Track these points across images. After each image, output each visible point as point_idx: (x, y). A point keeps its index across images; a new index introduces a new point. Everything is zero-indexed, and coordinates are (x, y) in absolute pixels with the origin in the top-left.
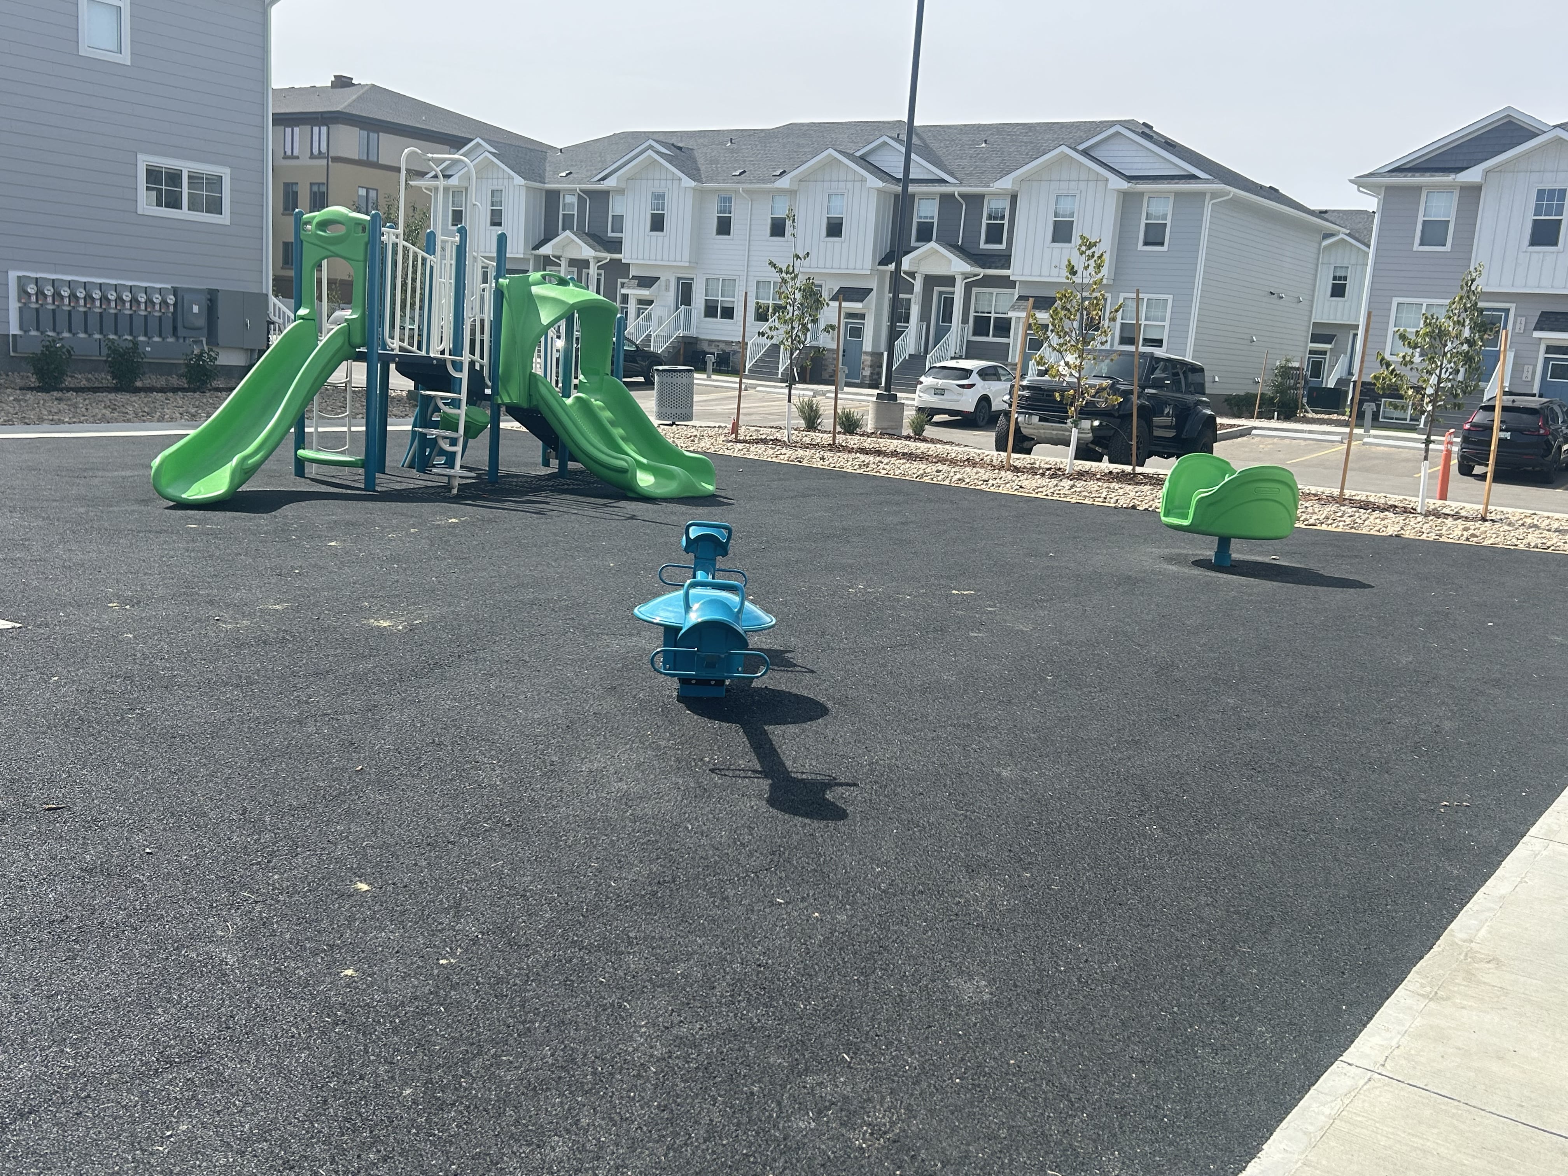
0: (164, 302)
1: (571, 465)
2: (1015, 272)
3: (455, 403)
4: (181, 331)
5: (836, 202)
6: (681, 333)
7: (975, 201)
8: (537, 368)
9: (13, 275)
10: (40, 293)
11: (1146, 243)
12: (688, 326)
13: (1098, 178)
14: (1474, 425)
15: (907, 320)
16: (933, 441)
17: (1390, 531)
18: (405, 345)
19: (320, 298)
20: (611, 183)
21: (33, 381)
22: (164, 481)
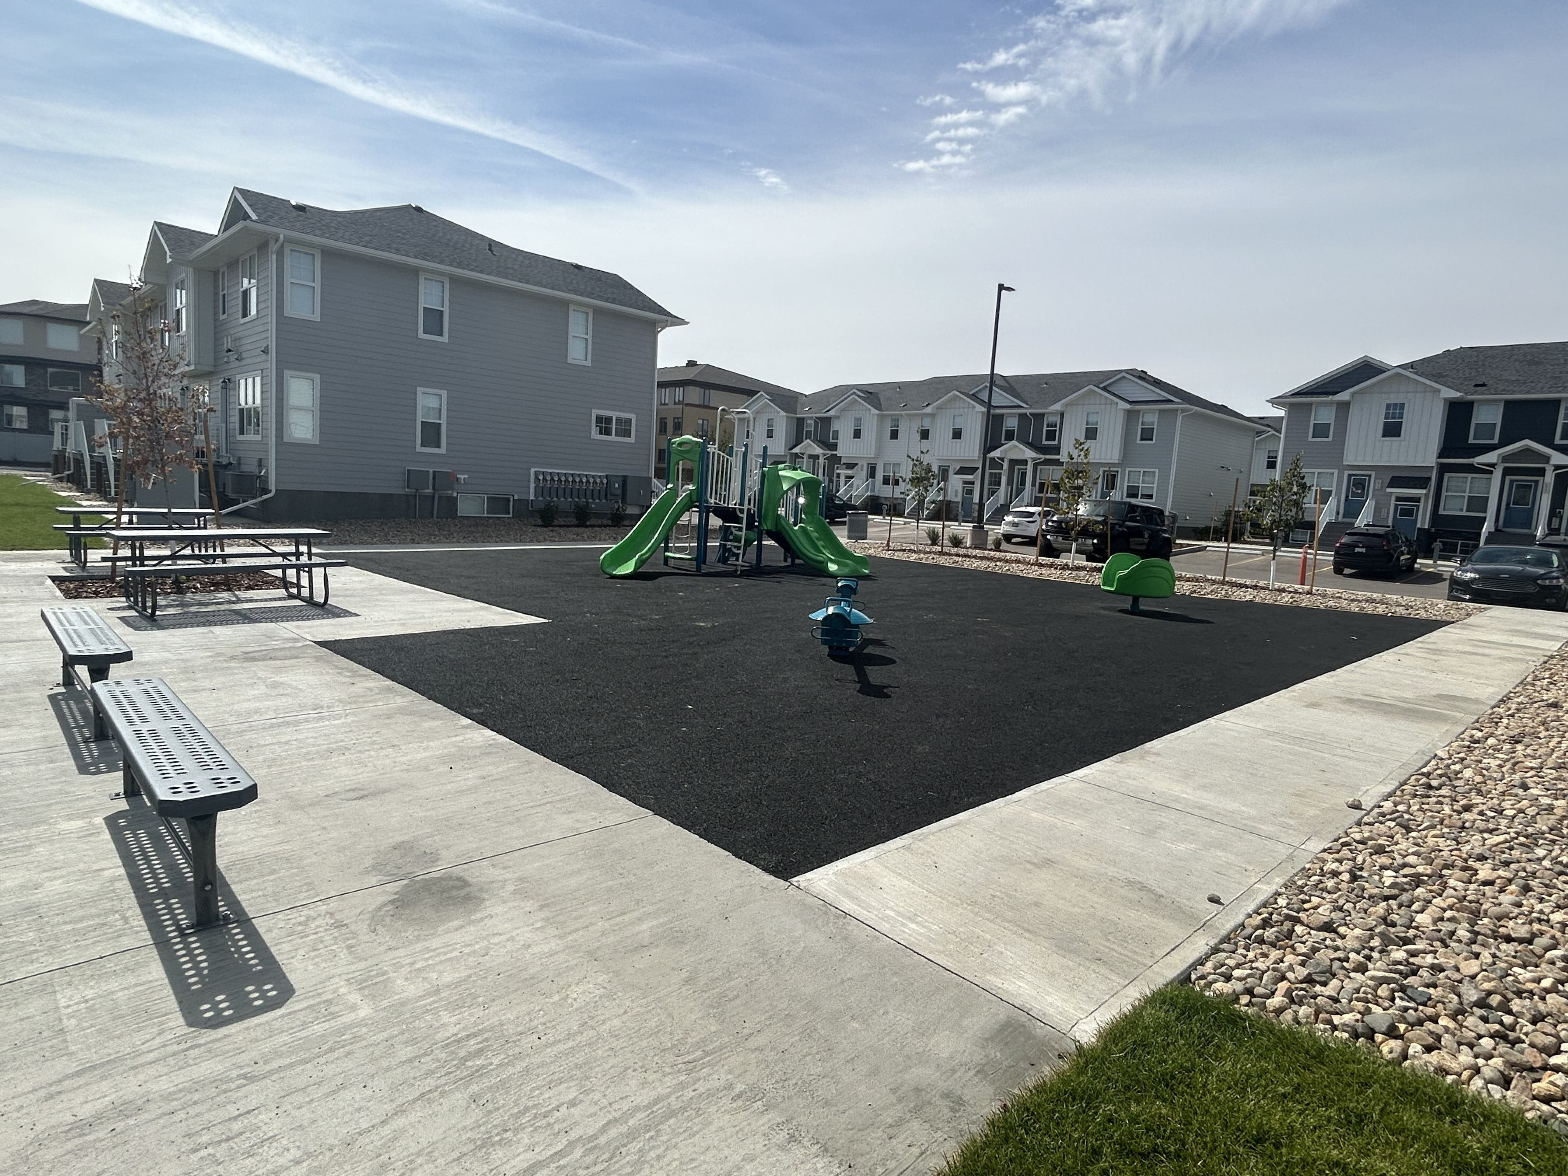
0: (602, 482)
1: (797, 561)
2: (1063, 457)
3: (740, 529)
4: (609, 497)
5: (958, 419)
6: (869, 493)
7: (1040, 417)
8: (781, 511)
9: (533, 470)
10: (545, 479)
11: (1142, 439)
12: (873, 490)
13: (1112, 402)
14: (1341, 544)
15: (999, 485)
16: (1005, 551)
17: (1247, 598)
18: (717, 501)
19: (678, 480)
20: (832, 413)
21: (540, 522)
22: (605, 566)
